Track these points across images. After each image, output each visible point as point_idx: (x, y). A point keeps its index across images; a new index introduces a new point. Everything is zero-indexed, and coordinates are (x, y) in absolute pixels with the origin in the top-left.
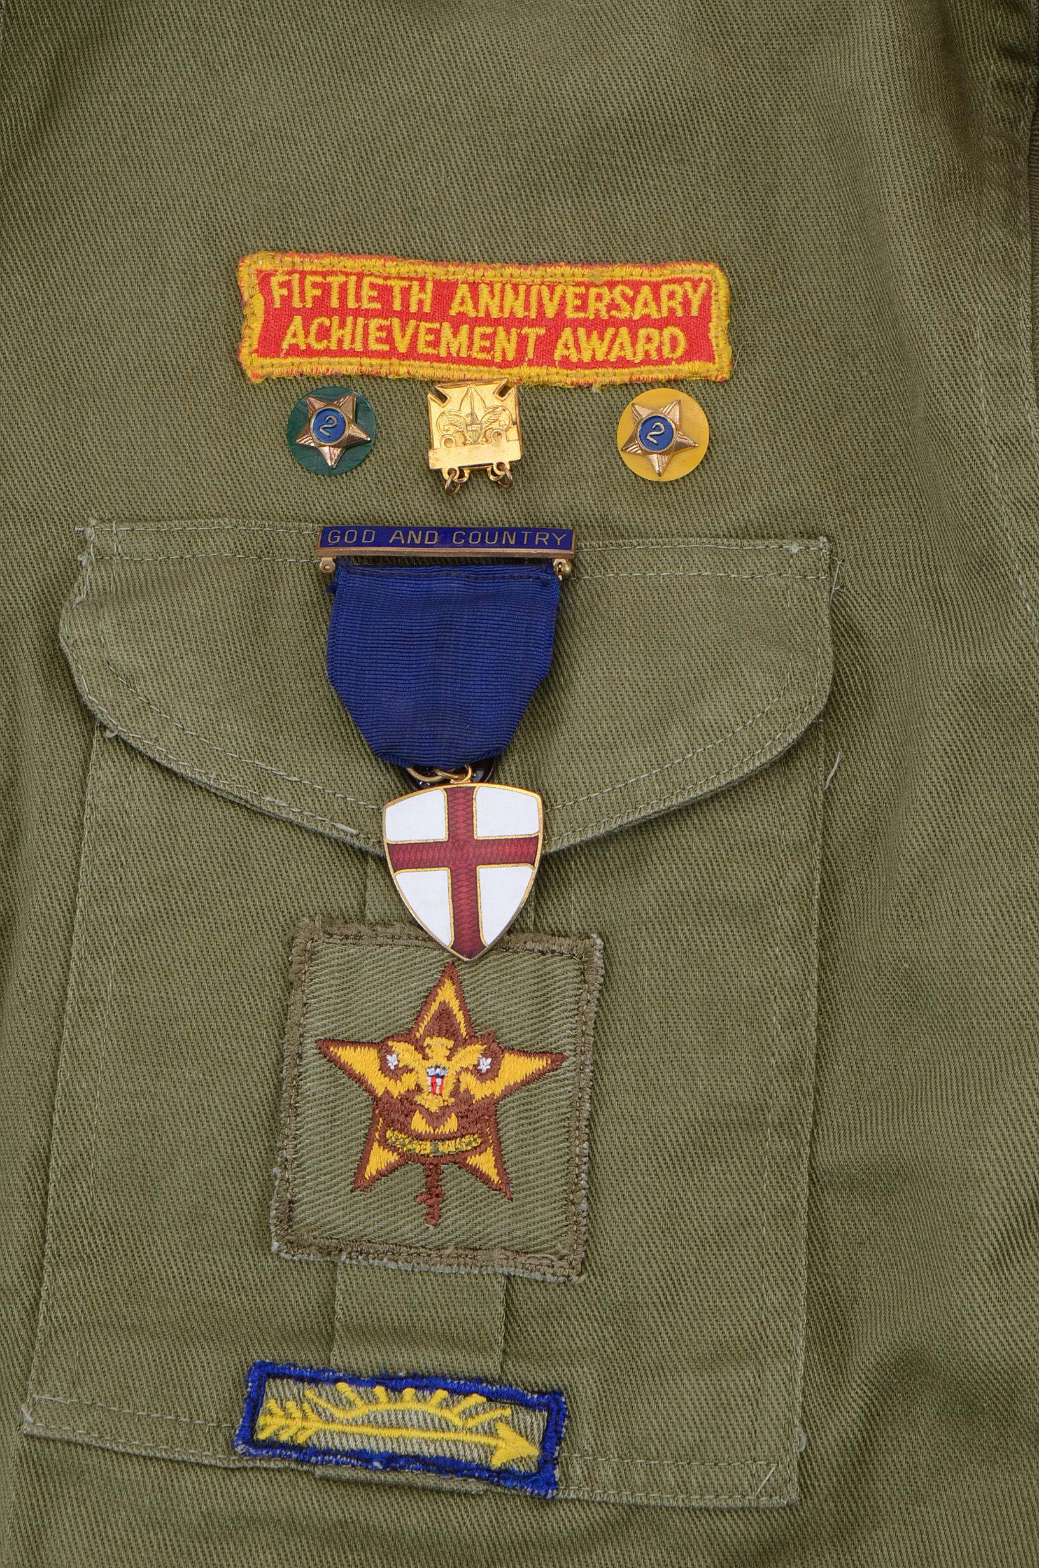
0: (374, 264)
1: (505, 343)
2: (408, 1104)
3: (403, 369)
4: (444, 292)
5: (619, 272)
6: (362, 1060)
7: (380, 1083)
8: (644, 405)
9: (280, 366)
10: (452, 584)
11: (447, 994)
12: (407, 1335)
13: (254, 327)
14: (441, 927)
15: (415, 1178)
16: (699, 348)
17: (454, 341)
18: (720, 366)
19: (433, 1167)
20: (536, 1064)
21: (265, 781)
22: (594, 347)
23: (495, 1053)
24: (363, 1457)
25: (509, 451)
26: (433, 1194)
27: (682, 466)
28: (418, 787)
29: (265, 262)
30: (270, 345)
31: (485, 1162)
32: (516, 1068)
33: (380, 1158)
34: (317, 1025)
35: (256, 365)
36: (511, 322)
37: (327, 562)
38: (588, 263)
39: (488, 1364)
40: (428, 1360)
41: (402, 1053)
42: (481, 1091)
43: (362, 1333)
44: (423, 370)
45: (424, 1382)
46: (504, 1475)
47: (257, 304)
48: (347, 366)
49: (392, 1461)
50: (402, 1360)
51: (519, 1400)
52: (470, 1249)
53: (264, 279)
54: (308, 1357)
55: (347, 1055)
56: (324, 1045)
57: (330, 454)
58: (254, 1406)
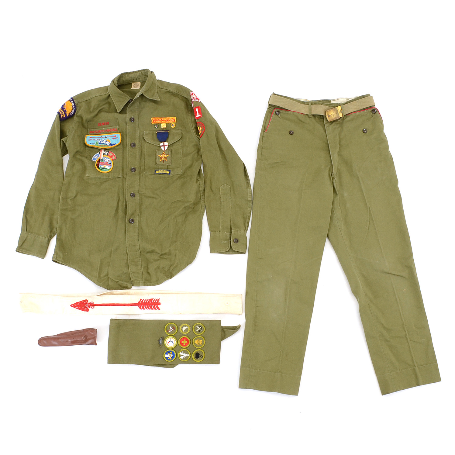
0: (158, 118)
1: (165, 121)
2: (162, 158)
3: (160, 123)
4: (162, 119)
5: (171, 118)
6: (160, 156)
7: (161, 157)
8: (172, 124)
9: (154, 123)
10: (163, 133)
11: (164, 152)
12: (163, 168)
13: (152, 121)
14: (163, 149)
15: (163, 161)
16: (175, 121)
17: (162, 121)
18: (176, 122)
19: (163, 160)
20: (168, 155)
21: (154, 143)
22: (169, 121)
23: (166, 155)
24: (161, 173)
25: (165, 127)
26: (164, 162)
27: (174, 127)
28: (161, 143)
29: (153, 118)
30: (153, 122)
31: (166, 160)
32: (167, 156)
33: (161, 160)
34: (157, 154)
35: (152, 123)
36: (165, 120)
37: (157, 132)
38: (169, 117)
39: (167, 169)
40: (164, 169)
41: (162, 155)
42: (165, 157)
43: (160, 168)
44: (161, 123)
45: (163, 170)
46: (168, 174)
47: (152, 120)
48: (157, 123)
49: (162, 173)
50: (162, 169)
51: (168, 171)
52: (165, 164)
53: (153, 119)
54: (158, 169)
55: (159, 156)
56: (158, 155)
57: (156, 127)
58: (155, 172)
